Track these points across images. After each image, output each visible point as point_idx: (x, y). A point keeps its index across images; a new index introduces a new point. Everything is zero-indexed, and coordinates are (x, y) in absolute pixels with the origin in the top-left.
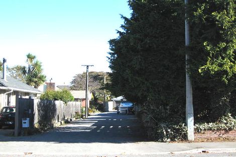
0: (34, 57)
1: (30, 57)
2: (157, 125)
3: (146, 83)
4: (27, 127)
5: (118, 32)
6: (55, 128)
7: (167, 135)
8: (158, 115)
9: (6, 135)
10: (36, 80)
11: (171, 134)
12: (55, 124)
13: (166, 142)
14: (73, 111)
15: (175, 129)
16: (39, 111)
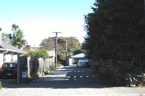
0: (17, 27)
1: (14, 27)
2: (124, 75)
3: (116, 45)
4: (25, 77)
5: (92, 8)
6: (40, 78)
7: (133, 82)
8: (124, 68)
9: (10, 83)
10: (19, 43)
11: (136, 81)
12: (39, 75)
13: (132, 87)
14: (48, 65)
15: (138, 77)
16: (30, 65)
